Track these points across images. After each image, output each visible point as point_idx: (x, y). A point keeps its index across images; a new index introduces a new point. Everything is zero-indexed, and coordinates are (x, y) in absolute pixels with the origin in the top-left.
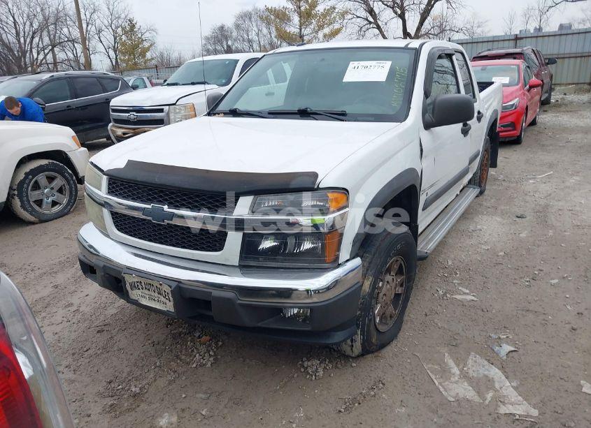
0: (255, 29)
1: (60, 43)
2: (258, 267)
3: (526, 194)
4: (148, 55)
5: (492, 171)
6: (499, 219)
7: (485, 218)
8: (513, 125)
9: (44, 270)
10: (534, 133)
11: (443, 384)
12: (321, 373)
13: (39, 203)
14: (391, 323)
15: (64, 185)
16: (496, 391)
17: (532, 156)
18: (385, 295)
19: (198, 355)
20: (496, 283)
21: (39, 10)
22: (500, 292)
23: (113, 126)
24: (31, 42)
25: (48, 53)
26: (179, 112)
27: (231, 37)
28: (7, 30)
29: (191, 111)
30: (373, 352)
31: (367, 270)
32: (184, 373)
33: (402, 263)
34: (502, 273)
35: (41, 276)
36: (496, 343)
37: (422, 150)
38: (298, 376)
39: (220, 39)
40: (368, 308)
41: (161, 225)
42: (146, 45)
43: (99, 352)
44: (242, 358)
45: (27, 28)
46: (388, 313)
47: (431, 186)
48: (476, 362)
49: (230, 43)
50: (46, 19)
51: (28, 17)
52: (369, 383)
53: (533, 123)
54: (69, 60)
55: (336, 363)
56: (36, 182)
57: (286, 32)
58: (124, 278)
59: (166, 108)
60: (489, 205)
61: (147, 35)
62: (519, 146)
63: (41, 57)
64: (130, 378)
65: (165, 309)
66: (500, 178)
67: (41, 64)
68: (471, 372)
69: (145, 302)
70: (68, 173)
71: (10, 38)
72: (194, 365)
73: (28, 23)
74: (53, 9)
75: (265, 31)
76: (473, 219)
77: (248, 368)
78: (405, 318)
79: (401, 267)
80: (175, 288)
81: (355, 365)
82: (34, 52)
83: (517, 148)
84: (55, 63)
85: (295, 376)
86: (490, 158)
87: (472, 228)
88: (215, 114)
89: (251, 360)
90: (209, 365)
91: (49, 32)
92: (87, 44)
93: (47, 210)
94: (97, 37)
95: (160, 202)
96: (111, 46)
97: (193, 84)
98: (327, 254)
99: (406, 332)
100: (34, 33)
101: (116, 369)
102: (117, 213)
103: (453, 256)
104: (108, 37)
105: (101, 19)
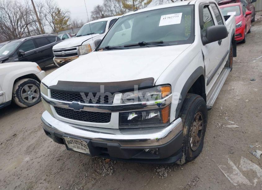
0: (113, 5)
1: (29, 23)
2: (128, 129)
3: (253, 68)
4: (68, 23)
5: (234, 59)
6: (242, 83)
7: (235, 83)
8: (241, 34)
9: (32, 131)
10: (251, 36)
11: (230, 176)
12: (166, 175)
13: (27, 98)
14: (198, 145)
15: (36, 89)
16: (259, 178)
17: (252, 48)
18: (194, 132)
19: (105, 169)
20: (247, 117)
21: (18, 10)
22: (250, 122)
23: (55, 58)
24: (17, 24)
25: (25, 28)
26: (84, 49)
27: (103, 10)
28: (6, 21)
29: (89, 47)
30: (191, 161)
31: (185, 123)
32: (99, 179)
33: (201, 115)
34: (249, 111)
35: (30, 134)
36: (254, 151)
37: (203, 56)
38: (155, 177)
39: (99, 12)
40: (186, 142)
41: (78, 112)
42: (66, 18)
43: (59, 171)
44: (127, 169)
45: (15, 18)
46: (196, 141)
47: (209, 73)
48: (244, 162)
49: (103, 13)
50: (22, 13)
51: (14, 13)
52: (191, 178)
53: (249, 32)
54: (35, 30)
55: (173, 169)
56: (24, 89)
57: (127, 5)
58: (64, 139)
59: (77, 48)
60: (235, 76)
61: (66, 14)
62: (244, 44)
63: (22, 30)
64: (74, 184)
65: (85, 153)
66: (238, 62)
67: (23, 34)
68: (243, 167)
69: (75, 149)
70: (37, 83)
71: (8, 24)
72: (104, 175)
73: (15, 16)
74: (24, 8)
75: (118, 5)
76: (229, 84)
77: (130, 174)
78: (205, 140)
79: (200, 117)
80: (89, 143)
81: (182, 169)
82: (19, 28)
83: (244, 45)
84: (29, 32)
85: (154, 177)
86: (233, 53)
87: (229, 89)
88: (99, 50)
89: (131, 170)
90: (111, 174)
91: (24, 19)
92: (41, 22)
93: (31, 101)
94: (45, 18)
95: (76, 100)
96: (51, 21)
97: (88, 34)
98: (164, 119)
99: (206, 148)
100: (18, 20)
101: (67, 179)
102: (57, 107)
103: (222, 104)
104: (50, 18)
105: (46, 10)
